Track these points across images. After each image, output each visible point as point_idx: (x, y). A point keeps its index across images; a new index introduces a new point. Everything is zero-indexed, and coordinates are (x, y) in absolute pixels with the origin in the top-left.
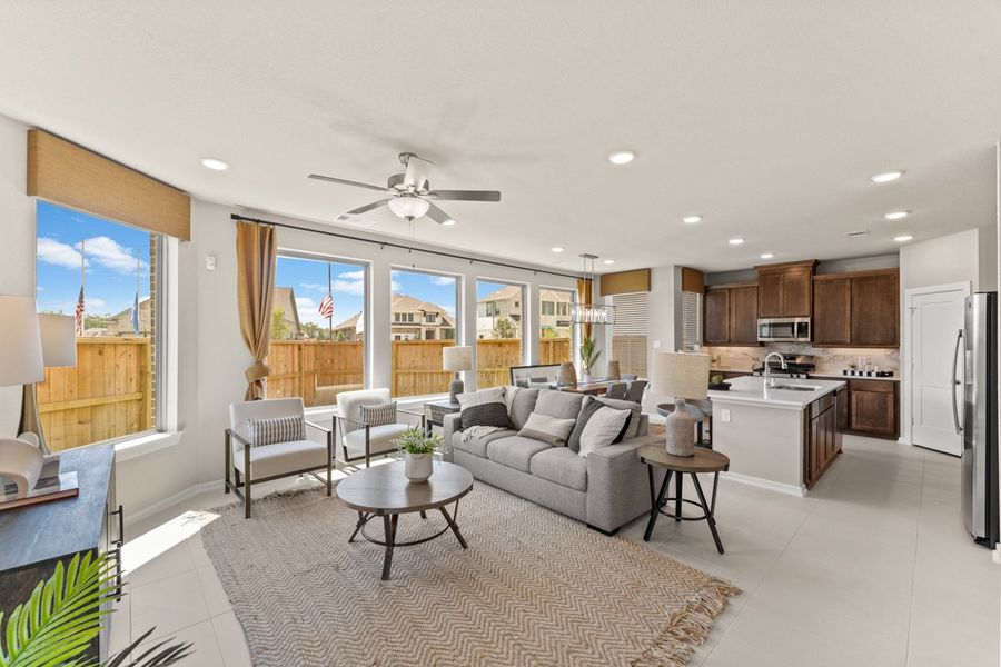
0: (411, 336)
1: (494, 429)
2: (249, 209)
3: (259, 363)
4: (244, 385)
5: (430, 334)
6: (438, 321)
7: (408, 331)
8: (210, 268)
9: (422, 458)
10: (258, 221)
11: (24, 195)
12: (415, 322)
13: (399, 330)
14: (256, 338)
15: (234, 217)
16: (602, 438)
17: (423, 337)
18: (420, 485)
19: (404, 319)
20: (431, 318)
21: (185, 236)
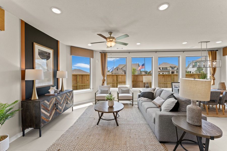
0: (167, 73)
1: (147, 99)
2: (103, 51)
3: (104, 79)
4: (102, 82)
5: (173, 72)
6: (176, 69)
7: (166, 72)
8: (97, 62)
9: (110, 101)
10: (104, 53)
11: (70, 56)
12: (168, 69)
13: (163, 72)
14: (103, 74)
15: (100, 53)
16: (166, 108)
17: (171, 73)
18: (111, 107)
19: (165, 69)
20: (173, 68)
21: (93, 57)
